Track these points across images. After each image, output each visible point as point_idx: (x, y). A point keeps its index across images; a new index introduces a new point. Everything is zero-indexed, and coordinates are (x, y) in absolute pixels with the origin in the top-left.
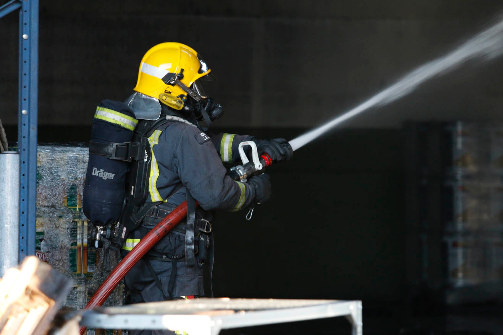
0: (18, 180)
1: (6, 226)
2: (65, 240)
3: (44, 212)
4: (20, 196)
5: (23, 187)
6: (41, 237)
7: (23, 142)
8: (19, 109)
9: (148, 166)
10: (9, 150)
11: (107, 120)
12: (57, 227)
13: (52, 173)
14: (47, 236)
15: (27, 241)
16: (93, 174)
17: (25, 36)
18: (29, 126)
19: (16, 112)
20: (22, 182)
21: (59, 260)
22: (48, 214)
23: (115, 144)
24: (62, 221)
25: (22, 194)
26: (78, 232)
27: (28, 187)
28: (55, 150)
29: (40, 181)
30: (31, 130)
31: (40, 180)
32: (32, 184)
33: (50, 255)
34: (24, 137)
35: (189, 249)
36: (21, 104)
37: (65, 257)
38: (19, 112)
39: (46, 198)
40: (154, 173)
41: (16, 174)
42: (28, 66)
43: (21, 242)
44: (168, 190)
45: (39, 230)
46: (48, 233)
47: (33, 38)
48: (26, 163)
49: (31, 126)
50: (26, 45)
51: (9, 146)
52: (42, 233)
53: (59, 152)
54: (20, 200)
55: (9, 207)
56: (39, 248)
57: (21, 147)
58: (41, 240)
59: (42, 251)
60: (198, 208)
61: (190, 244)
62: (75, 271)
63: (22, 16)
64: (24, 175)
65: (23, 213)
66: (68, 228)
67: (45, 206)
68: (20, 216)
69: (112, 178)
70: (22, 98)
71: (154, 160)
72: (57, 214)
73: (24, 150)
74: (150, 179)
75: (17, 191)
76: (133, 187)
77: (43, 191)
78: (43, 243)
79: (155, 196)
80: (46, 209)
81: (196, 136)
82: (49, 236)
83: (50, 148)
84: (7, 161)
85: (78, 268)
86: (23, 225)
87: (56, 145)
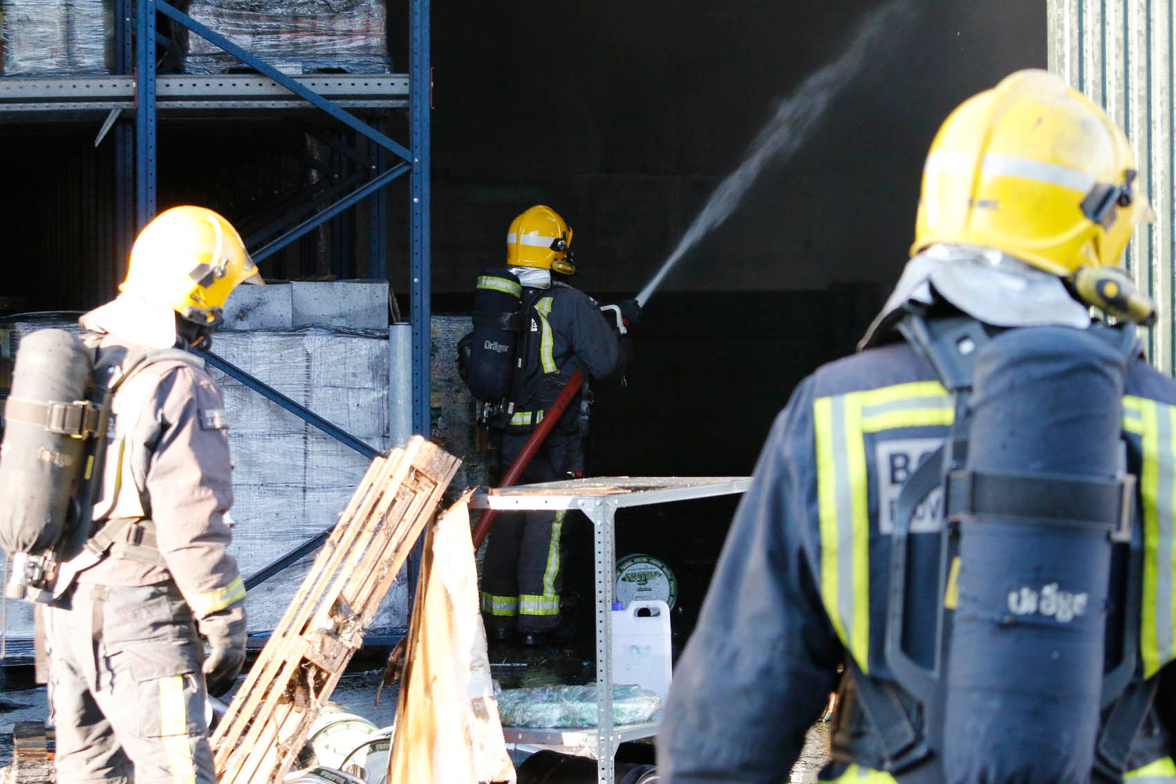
0: (410, 353)
1: (399, 401)
2: (462, 415)
3: (441, 387)
4: (413, 370)
5: (416, 360)
6: (438, 413)
7: (416, 313)
8: (411, 277)
9: (539, 336)
10: (402, 321)
11: (500, 289)
12: (455, 402)
13: (448, 345)
14: (445, 412)
15: (422, 418)
16: (486, 347)
17: (416, 200)
18: (421, 295)
19: (408, 281)
20: (415, 355)
21: (458, 437)
22: (445, 388)
23: (509, 315)
24: (460, 396)
25: (415, 367)
26: (477, 407)
27: (422, 361)
28: (451, 320)
29: (436, 354)
30: (424, 300)
31: (436, 352)
32: (426, 356)
33: (448, 432)
34: (417, 307)
35: (583, 420)
36: (413, 271)
37: (464, 434)
38: (411, 280)
39: (442, 371)
40: (547, 343)
41: (409, 346)
42: (419, 232)
43: (415, 418)
44: (561, 360)
45: (436, 405)
46: (445, 408)
47: (424, 201)
48: (419, 335)
49: (424, 295)
50: (417, 210)
51: (401, 316)
52: (439, 409)
53: (456, 322)
54: (413, 374)
55: (401, 381)
56: (436, 425)
57: (413, 318)
58: (438, 416)
59: (440, 427)
60: (591, 378)
61: (584, 415)
62: (475, 448)
63: (413, 177)
64: (417, 347)
65: (417, 387)
66: (466, 404)
67: (442, 380)
68: (413, 390)
69: (506, 350)
70: (413, 265)
71: (547, 328)
72: (455, 388)
73: (417, 321)
74: (541, 350)
75: (410, 364)
76: (520, 360)
77: (440, 364)
78: (440, 419)
79: (549, 365)
80: (443, 383)
81: (588, 302)
82: (446, 411)
83: (446, 318)
84: (399, 333)
85: (478, 445)
86: (417, 401)
87: (451, 315)
